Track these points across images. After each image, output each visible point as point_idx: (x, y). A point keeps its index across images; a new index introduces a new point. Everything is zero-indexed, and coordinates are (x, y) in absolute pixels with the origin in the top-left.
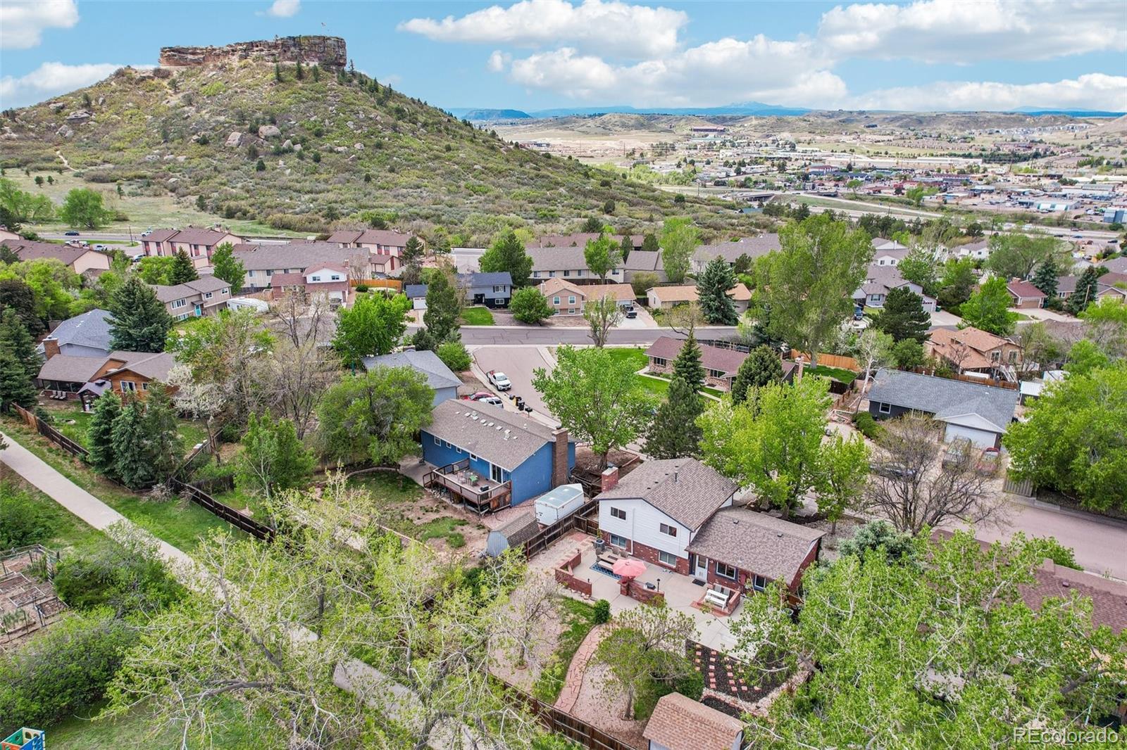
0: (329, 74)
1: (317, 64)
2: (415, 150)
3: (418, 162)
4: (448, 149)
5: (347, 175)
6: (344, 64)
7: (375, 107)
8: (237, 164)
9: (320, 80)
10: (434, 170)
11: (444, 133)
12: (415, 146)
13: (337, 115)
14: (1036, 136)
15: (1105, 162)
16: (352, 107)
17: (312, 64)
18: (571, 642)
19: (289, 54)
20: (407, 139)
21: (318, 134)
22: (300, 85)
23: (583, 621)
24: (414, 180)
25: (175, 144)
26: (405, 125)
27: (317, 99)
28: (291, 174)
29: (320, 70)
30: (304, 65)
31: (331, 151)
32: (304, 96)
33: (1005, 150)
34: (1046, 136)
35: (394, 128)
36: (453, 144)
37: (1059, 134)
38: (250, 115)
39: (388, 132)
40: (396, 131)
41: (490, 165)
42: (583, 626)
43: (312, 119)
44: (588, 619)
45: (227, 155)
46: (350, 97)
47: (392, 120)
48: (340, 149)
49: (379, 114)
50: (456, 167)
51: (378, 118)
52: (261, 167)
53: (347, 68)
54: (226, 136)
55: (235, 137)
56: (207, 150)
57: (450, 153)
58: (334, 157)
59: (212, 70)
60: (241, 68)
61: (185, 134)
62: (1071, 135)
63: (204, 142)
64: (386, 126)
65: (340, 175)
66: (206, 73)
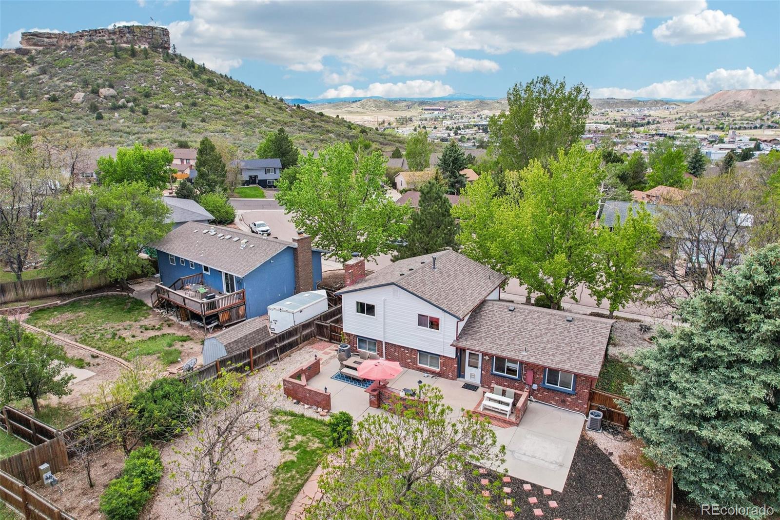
0: (157, 54)
1: (147, 47)
2: (221, 108)
3: (224, 116)
4: (247, 107)
5: (168, 124)
6: (169, 48)
7: (191, 78)
8: (80, 115)
9: (149, 58)
10: (236, 121)
11: (244, 97)
12: (221, 105)
13: (163, 82)
14: (646, 113)
15: (691, 127)
16: (174, 77)
17: (143, 47)
18: (293, 477)
19: (125, 39)
20: (216, 100)
21: (147, 95)
22: (134, 61)
23: (315, 444)
24: (220, 127)
25: (30, 101)
26: (214, 90)
27: (147, 71)
28: (123, 122)
29: (150, 51)
30: (137, 47)
31: (157, 107)
32: (137, 69)
33: (629, 120)
34: (652, 113)
35: (206, 92)
36: (250, 104)
37: (660, 111)
38: (93, 82)
39: (201, 95)
40: (207, 94)
41: (278, 118)
42: (314, 452)
43: (143, 85)
44: (322, 442)
45: (73, 109)
46: (173, 70)
47: (204, 87)
48: (163, 106)
49: (195, 83)
50: (253, 119)
51: (194, 85)
52: (100, 117)
53: (171, 51)
54: (72, 96)
55: (79, 96)
56: (56, 105)
57: (248, 110)
58: (158, 111)
59: (63, 50)
60: (86, 48)
61: (39, 94)
62: (667, 112)
63: (54, 99)
64: (200, 91)
65: (163, 123)
66: (58, 51)
